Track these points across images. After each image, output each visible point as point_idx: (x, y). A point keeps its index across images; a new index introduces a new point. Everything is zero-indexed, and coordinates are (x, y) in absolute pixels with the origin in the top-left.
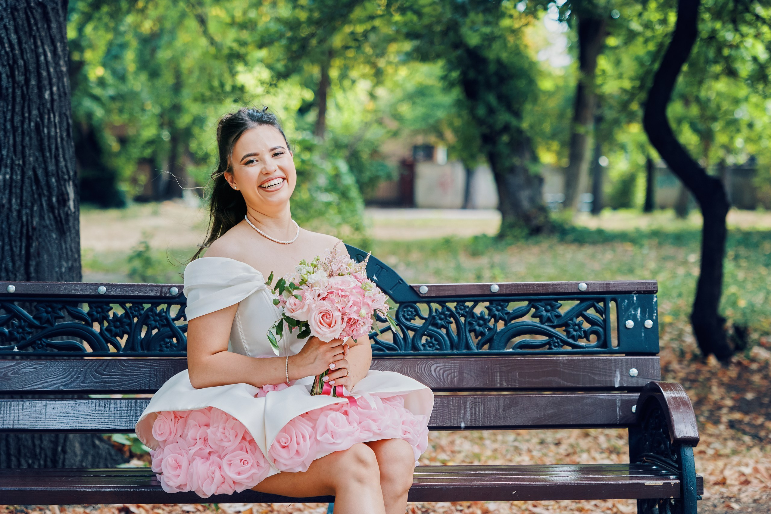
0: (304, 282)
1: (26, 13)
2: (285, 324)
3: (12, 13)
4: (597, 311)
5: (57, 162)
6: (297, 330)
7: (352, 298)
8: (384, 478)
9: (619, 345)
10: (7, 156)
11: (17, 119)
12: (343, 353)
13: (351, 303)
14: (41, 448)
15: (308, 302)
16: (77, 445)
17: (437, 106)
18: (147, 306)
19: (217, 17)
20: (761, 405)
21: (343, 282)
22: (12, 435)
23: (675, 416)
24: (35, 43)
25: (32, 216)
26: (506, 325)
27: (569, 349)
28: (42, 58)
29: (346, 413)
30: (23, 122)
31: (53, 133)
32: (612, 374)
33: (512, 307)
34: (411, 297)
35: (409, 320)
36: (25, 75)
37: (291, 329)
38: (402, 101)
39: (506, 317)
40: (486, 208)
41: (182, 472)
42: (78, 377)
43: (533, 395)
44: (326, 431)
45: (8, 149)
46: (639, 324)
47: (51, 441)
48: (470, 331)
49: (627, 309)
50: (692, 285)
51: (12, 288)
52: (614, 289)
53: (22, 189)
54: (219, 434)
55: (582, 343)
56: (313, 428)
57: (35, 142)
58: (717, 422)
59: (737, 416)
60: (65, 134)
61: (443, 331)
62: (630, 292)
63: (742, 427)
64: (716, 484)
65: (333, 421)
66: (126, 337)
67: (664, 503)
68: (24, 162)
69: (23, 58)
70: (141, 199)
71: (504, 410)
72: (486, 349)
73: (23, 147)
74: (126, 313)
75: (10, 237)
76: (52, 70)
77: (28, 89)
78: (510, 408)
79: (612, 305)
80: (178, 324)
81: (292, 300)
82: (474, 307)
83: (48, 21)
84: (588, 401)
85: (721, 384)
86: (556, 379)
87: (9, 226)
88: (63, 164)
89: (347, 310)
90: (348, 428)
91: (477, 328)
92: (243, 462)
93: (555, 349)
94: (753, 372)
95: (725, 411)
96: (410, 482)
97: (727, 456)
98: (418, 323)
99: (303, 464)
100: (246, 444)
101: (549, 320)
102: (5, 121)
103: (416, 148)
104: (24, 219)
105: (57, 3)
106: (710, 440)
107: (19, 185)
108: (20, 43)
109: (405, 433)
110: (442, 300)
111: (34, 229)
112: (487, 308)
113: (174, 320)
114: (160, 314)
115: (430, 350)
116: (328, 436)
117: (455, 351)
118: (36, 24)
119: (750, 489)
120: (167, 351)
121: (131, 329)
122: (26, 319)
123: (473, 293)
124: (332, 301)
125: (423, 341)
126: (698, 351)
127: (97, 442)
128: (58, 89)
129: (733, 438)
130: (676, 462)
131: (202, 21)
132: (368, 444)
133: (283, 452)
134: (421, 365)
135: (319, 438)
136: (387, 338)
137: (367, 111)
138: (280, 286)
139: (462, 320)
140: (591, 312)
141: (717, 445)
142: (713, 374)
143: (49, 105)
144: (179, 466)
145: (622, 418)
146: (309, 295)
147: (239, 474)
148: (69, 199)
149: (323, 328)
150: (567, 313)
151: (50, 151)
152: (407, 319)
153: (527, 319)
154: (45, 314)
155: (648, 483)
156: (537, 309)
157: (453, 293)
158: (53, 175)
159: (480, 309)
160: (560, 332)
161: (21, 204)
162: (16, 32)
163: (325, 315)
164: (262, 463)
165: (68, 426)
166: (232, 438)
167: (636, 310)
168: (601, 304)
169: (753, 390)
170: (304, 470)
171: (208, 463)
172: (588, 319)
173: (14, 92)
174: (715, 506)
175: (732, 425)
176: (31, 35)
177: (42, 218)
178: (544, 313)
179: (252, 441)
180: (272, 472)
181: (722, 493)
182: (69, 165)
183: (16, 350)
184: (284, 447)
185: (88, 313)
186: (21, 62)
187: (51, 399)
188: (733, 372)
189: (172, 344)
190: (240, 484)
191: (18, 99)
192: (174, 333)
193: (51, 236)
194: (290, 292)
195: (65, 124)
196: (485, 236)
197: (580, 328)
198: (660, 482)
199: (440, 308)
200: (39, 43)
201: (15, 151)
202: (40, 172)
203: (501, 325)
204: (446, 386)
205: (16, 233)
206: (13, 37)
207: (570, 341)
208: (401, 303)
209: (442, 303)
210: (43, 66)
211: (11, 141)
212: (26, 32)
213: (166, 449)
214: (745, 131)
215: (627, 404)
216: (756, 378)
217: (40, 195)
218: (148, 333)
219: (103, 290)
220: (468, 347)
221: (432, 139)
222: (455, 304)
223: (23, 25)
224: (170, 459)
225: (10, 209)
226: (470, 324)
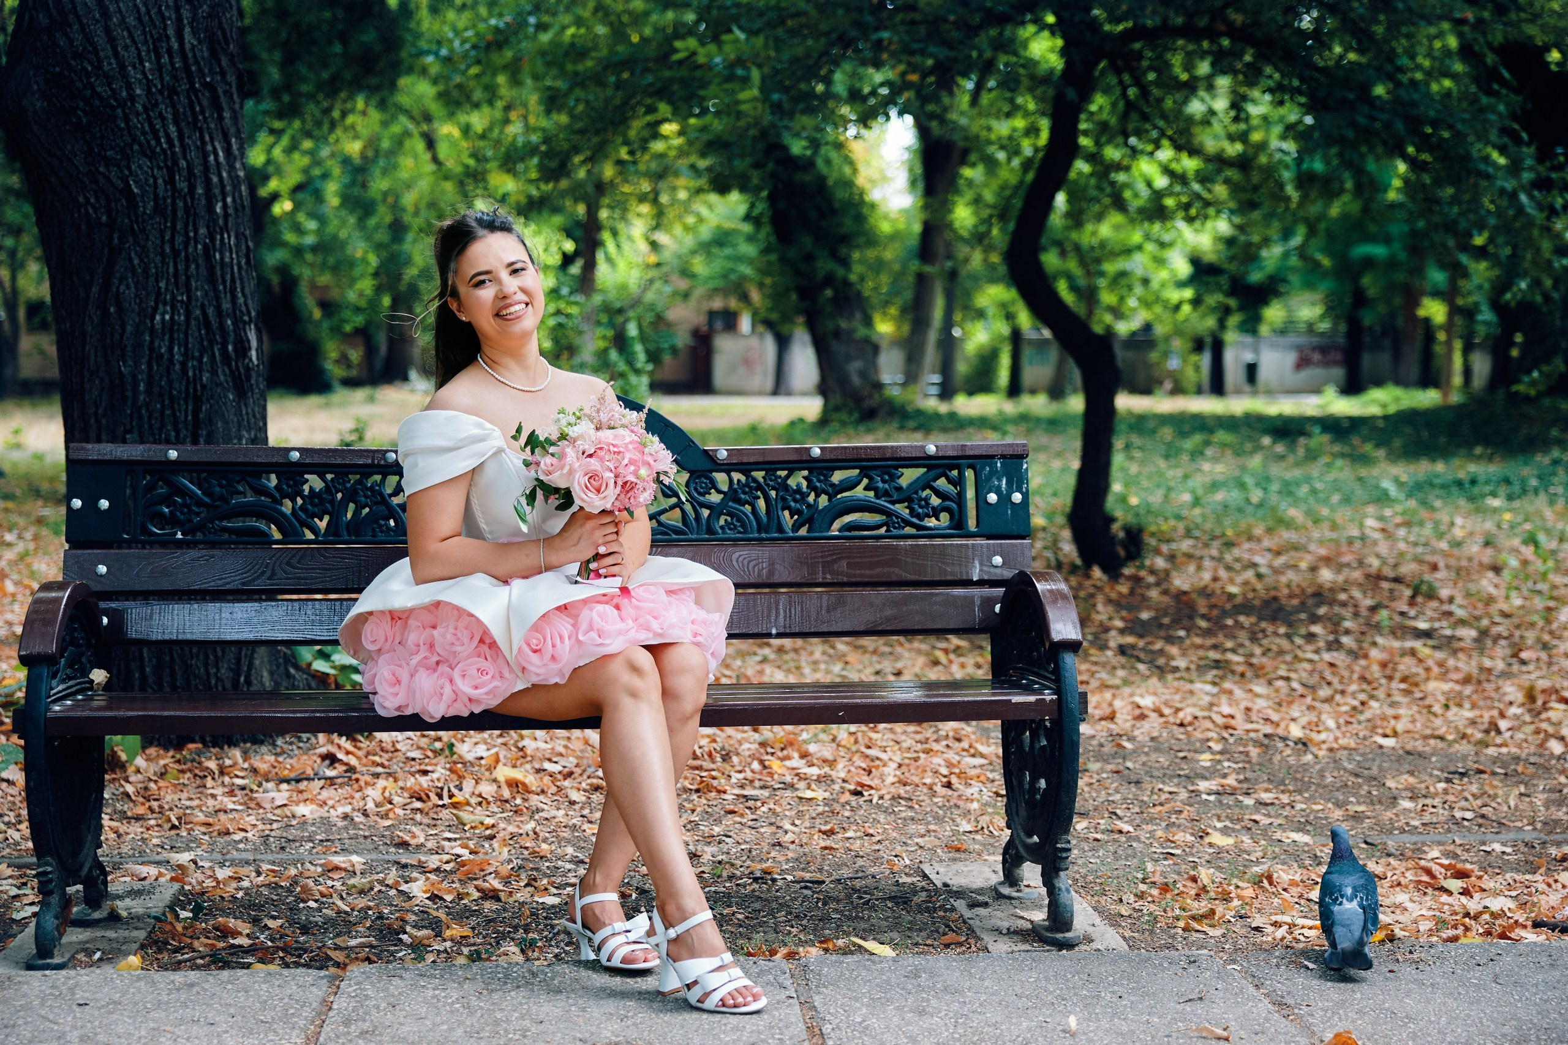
0: (563, 437)
1: (189, 97)
2: (540, 494)
3: (170, 97)
4: (950, 481)
5: (234, 298)
6: (554, 501)
7: (628, 456)
8: (667, 694)
9: (978, 526)
10: (167, 289)
11: (179, 239)
12: (617, 533)
13: (626, 461)
14: (218, 679)
15: (569, 459)
16: (265, 674)
17: (739, 259)
18: (354, 478)
19: (449, 136)
20: (1161, 626)
21: (616, 437)
22: (176, 648)
23: (1052, 613)
24: (202, 138)
25: (201, 371)
26: (830, 500)
27: (913, 531)
28: (212, 158)
29: (617, 607)
30: (186, 244)
31: (227, 260)
32: (969, 561)
33: (837, 477)
34: (706, 465)
35: (703, 495)
36: (189, 180)
37: (546, 498)
38: (694, 252)
39: (830, 490)
40: (804, 394)
41: (402, 690)
42: (263, 573)
43: (867, 592)
44: (591, 628)
45: (168, 280)
46: (1005, 499)
47: (231, 670)
48: (783, 509)
49: (989, 478)
50: (1071, 481)
51: (173, 454)
52: (971, 453)
53: (186, 334)
54: (449, 636)
55: (932, 522)
56: (574, 626)
57: (203, 271)
58: (1104, 647)
59: (1130, 639)
60: (243, 261)
61: (748, 508)
62: (992, 457)
63: (1135, 653)
64: (1101, 719)
65: (601, 616)
66: (326, 518)
67: (1036, 728)
68: (189, 298)
69: (185, 158)
70: (352, 383)
71: (828, 611)
72: (803, 532)
73: (188, 278)
74: (327, 486)
75: (171, 397)
76: (225, 174)
77: (193, 199)
78: (835, 609)
79: (969, 474)
80: (396, 500)
81: (548, 460)
82: (788, 477)
83: (219, 109)
84: (939, 599)
85: (1109, 601)
86: (897, 570)
87: (170, 382)
88: (241, 300)
89: (621, 470)
90: (620, 626)
91: (793, 504)
92: (482, 672)
93: (895, 532)
94: (1149, 586)
95: (1113, 633)
96: (702, 699)
97: (1117, 687)
98: (715, 498)
99: (561, 673)
100: (485, 648)
101: (886, 493)
102: (163, 242)
103: (712, 315)
104: (191, 374)
105: (230, 85)
106: (1094, 668)
107: (183, 328)
108: (181, 137)
109: (695, 635)
110: (746, 468)
111: (204, 387)
112: (805, 478)
113: (390, 496)
114: (371, 489)
115: (730, 534)
116: (593, 634)
117: (764, 535)
118: (203, 112)
119: (1146, 725)
120: (382, 537)
121: (333, 507)
122: (192, 495)
123: (786, 458)
124: (602, 460)
125: (722, 522)
126: (1078, 562)
127: (292, 671)
128: (234, 200)
129: (1123, 667)
130: (1052, 673)
131: (430, 143)
132: (647, 647)
133: (534, 658)
134: (718, 553)
135: (581, 638)
136: (673, 518)
137: (648, 266)
138: (533, 442)
139: (773, 493)
140: (942, 483)
141: (1104, 675)
142: (1099, 589)
143: (221, 222)
144: (399, 682)
145: (981, 621)
146: (570, 453)
147: (476, 688)
148: (250, 349)
149: (590, 494)
150: (911, 485)
151: (224, 283)
152: (700, 494)
153: (859, 492)
154: (218, 489)
155: (1016, 699)
156: (871, 479)
157: (761, 459)
158: (228, 315)
159: (798, 480)
160: (901, 509)
161: (186, 354)
162: (176, 123)
163: (593, 476)
164: (506, 673)
165: (251, 637)
166: (466, 641)
167: (1000, 480)
168: (955, 473)
169: (1149, 608)
170: (562, 682)
171: (436, 675)
172: (938, 493)
173: (174, 204)
174: (1101, 745)
175: (1122, 650)
176: (195, 126)
177: (214, 372)
178: (880, 485)
179: (493, 645)
180: (520, 686)
181: (1109, 730)
182: (250, 302)
183: (179, 536)
184: (535, 651)
185: (276, 487)
186: (183, 164)
187: (228, 601)
188: (1123, 588)
189: (389, 528)
190: (478, 702)
191: (180, 214)
192: (391, 513)
193: (226, 397)
194: (544, 448)
195: (243, 247)
196: (801, 420)
197: (927, 504)
198: (1032, 699)
199: (743, 478)
200: (207, 138)
201: (176, 284)
202: (210, 311)
203: (823, 501)
204: (752, 581)
205: (179, 392)
206: (172, 128)
207: (915, 520)
208: (691, 472)
209: (746, 472)
210: (214, 169)
211: (171, 270)
212: (188, 123)
213: (381, 661)
214: (1139, 290)
215: (988, 602)
216: (1154, 594)
217: (211, 343)
218: (356, 513)
219: (295, 455)
220: (780, 529)
221: (733, 304)
222: (763, 473)
223: (184, 113)
224: (385, 673)
225: (171, 360)
226: (783, 499)
